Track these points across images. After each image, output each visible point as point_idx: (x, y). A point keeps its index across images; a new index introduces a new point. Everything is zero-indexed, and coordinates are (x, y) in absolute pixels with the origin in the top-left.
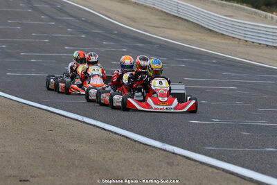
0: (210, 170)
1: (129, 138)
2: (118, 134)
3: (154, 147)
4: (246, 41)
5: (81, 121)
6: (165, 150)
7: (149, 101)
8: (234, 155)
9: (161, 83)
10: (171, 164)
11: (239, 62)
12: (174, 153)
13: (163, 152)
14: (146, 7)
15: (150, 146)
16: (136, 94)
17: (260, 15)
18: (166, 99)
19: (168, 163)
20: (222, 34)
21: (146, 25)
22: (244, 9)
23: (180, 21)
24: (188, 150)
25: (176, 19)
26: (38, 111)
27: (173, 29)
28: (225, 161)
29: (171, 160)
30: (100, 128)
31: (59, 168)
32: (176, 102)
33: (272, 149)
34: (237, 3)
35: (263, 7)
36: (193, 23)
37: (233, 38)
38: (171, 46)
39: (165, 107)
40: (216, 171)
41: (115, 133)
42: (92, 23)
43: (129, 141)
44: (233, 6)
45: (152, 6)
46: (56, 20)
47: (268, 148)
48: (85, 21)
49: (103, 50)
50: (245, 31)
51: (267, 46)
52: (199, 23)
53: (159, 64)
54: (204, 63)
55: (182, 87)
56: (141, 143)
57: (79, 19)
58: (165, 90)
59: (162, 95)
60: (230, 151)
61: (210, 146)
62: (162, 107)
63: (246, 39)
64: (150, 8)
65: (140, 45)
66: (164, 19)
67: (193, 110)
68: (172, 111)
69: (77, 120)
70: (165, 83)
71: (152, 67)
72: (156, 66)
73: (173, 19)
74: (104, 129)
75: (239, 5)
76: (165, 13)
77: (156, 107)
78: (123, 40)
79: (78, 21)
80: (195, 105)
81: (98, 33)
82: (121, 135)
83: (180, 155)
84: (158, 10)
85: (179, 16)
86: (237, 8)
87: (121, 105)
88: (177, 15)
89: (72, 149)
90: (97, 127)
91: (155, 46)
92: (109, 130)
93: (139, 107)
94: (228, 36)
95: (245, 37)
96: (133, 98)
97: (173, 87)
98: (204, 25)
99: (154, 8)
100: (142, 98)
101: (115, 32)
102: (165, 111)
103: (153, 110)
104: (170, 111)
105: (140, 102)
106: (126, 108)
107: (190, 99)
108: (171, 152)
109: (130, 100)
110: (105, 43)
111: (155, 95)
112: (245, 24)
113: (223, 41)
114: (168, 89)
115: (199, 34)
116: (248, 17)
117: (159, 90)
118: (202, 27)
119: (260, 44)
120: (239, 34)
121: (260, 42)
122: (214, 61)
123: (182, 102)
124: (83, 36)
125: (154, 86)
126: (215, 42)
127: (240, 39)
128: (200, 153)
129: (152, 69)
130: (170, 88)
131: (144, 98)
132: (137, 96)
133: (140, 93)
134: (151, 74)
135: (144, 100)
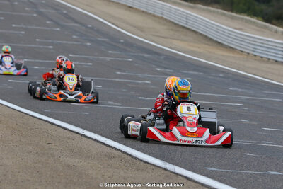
1: (130, 155)
2: (119, 150)
3: (155, 166)
4: (255, 55)
5: (82, 135)
6: (165, 170)
7: (175, 131)
9: (189, 109)
11: (247, 77)
12: (174, 173)
13: (163, 171)
14: (154, 16)
15: (151, 164)
16: (158, 121)
17: (270, 30)
18: (196, 129)
20: (231, 48)
21: (154, 35)
22: (254, 22)
23: (188, 32)
24: (190, 170)
25: (185, 30)
26: (38, 122)
27: (181, 40)
28: (227, 184)
29: (171, 181)
30: (101, 142)
32: (207, 133)
34: (248, 16)
35: (274, 21)
36: (201, 34)
37: (242, 51)
38: (178, 57)
39: (194, 139)
41: (116, 149)
42: (98, 31)
43: (130, 158)
44: (242, 19)
45: (161, 15)
46: (62, 26)
48: (92, 29)
49: (108, 59)
50: (254, 45)
51: (276, 61)
52: (207, 35)
55: (214, 115)
56: (142, 161)
57: (85, 26)
58: (194, 118)
59: (191, 125)
61: (211, 167)
62: (190, 139)
63: (255, 53)
64: (158, 17)
65: (146, 55)
66: (172, 30)
68: (203, 144)
69: (77, 133)
70: (194, 109)
71: (179, 89)
72: (183, 88)
73: (181, 29)
74: (105, 144)
75: (249, 18)
76: (173, 23)
77: (183, 138)
78: (129, 49)
79: (84, 28)
80: (230, 138)
81: (104, 42)
82: (121, 151)
83: (181, 175)
84: (166, 20)
85: (188, 26)
86: (247, 21)
87: (138, 133)
88: (185, 25)
89: (71, 164)
90: (98, 141)
91: (162, 57)
92: (109, 146)
93: (162, 139)
94: (237, 49)
95: (254, 51)
96: (153, 126)
97: (203, 114)
98: (213, 38)
99: (162, 18)
100: (164, 127)
101: (122, 41)
102: (195, 144)
103: (179, 143)
104: (200, 144)
105: (162, 131)
106: (145, 138)
107: (224, 131)
108: (172, 172)
109: (150, 128)
110: (110, 52)
111: (181, 124)
112: (254, 38)
113: (231, 55)
114: (198, 117)
115: (207, 46)
116: (258, 30)
117: (186, 118)
118: (211, 39)
119: (269, 59)
120: (247, 48)
121: (269, 57)
122: (221, 75)
123: (215, 134)
124: (89, 44)
125: (181, 113)
126: (223, 55)
127: (248, 54)
128: (201, 174)
129: (179, 91)
130: (200, 116)
131: (167, 127)
132: (158, 124)
133: (162, 121)
134: (178, 98)
135: (168, 129)
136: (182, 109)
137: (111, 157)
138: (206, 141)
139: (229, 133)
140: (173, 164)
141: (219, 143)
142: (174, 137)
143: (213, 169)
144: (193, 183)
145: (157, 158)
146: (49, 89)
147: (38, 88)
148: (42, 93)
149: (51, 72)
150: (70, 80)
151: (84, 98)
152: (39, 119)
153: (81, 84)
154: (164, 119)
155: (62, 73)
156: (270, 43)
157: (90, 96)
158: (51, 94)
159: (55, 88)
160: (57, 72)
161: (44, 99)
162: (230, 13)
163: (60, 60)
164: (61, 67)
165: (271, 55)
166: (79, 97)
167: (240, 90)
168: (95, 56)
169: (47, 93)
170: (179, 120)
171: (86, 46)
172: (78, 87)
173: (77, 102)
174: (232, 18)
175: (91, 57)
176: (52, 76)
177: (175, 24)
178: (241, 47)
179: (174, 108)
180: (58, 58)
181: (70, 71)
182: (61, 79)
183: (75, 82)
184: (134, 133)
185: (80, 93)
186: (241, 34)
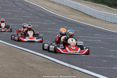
0: (90, 76)
1: (55, 62)
2: (51, 60)
3: (66, 66)
4: (106, 21)
5: (35, 54)
6: (70, 68)
7: (67, 49)
8: (100, 70)
9: (72, 40)
11: (103, 30)
12: (74, 69)
13: (69, 68)
14: (63, 5)
15: (64, 65)
17: (112, 10)
18: (75, 48)
19: (72, 73)
20: (96, 18)
21: (64, 13)
22: (105, 7)
23: (78, 11)
24: (80, 68)
25: (76, 11)
27: (75, 15)
28: (96, 73)
29: (73, 72)
30: (43, 57)
31: (25, 74)
32: (79, 49)
33: (116, 68)
34: (102, 4)
35: (113, 7)
36: (83, 12)
37: (100, 19)
39: (74, 52)
40: (92, 77)
41: (49, 60)
42: (40, 12)
44: (100, 6)
45: (66, 5)
46: (25, 10)
47: (114, 67)
48: (38, 11)
49: (45, 23)
50: (105, 16)
51: (114, 23)
54: (88, 30)
55: (82, 42)
56: (60, 64)
57: (34, 9)
58: (74, 44)
59: (73, 46)
60: (98, 68)
61: (89, 66)
63: (106, 20)
65: (61, 22)
66: (71, 11)
68: (78, 53)
69: (33, 54)
70: (74, 40)
71: (69, 33)
72: (71, 33)
73: (75, 11)
74: (45, 58)
75: (103, 5)
76: (71, 8)
77: (70, 51)
78: (53, 19)
79: (34, 11)
80: (88, 51)
81: (43, 16)
83: (77, 70)
84: (68, 7)
85: (77, 9)
86: (102, 7)
89: (31, 66)
91: (67, 22)
94: (98, 18)
96: (59, 47)
97: (78, 42)
99: (67, 6)
100: (63, 47)
101: (50, 16)
102: (75, 53)
103: (69, 53)
104: (77, 54)
105: (62, 49)
107: (86, 48)
108: (73, 68)
109: (58, 48)
110: (46, 20)
112: (105, 13)
113: (96, 21)
115: (86, 17)
117: (71, 44)
118: (87, 14)
119: (111, 22)
120: (102, 18)
121: (111, 21)
122: (92, 29)
123: (83, 50)
124: (37, 17)
125: (69, 42)
127: (103, 20)
128: (85, 69)
129: (69, 34)
134: (68, 37)
135: (64, 48)
138: (79, 52)
139: (88, 49)
140: (73, 65)
141: (84, 53)
142: (67, 51)
144: (82, 73)
152: (17, 48)
154: (63, 44)
156: (111, 16)
162: (95, 4)
165: (112, 21)
167: (100, 35)
168: (40, 22)
170: (69, 45)
171: (36, 18)
174: (96, 5)
175: (38, 23)
177: (72, 8)
178: (100, 17)
184: (52, 50)
186: (100, 12)
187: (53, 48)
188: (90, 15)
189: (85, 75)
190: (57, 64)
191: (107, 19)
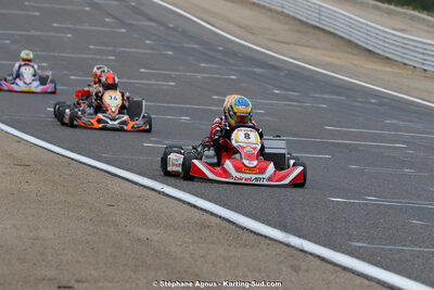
0: (358, 280)
1: (234, 223)
2: (216, 216)
3: (271, 239)
4: (425, 70)
5: (159, 192)
6: (288, 245)
7: (228, 165)
8: (397, 257)
9: (247, 136)
10: (296, 269)
11: (413, 103)
12: (302, 250)
13: (284, 248)
14: (270, 10)
15: (266, 237)
16: (206, 153)
18: (255, 163)
19: (292, 267)
20: (387, 58)
21: (269, 40)
22: (424, 20)
23: (322, 35)
24: (325, 246)
25: (317, 31)
26: (93, 172)
27: (312, 47)
28: (382, 267)
29: (297, 263)
30: (189, 204)
32: (271, 168)
34: (414, 9)
36: (342, 38)
37: (405, 64)
39: (254, 176)
40: (366, 282)
41: (212, 214)
42: (184, 33)
43: (234, 227)
44: (405, 14)
45: (279, 9)
46: (128, 26)
48: (174, 29)
49: (199, 76)
50: (424, 54)
52: (352, 39)
53: (247, 106)
54: (357, 104)
55: (282, 144)
56: (251, 231)
57: (164, 25)
58: (254, 149)
59: (249, 157)
60: (390, 249)
61: (358, 241)
62: (248, 176)
63: (425, 67)
64: (276, 12)
65: (258, 70)
66: (298, 31)
67: (299, 183)
68: (265, 182)
69: (153, 190)
70: (254, 136)
71: (235, 110)
72: (241, 110)
73: (311, 31)
74: (195, 207)
75: (415, 13)
76: (299, 20)
77: (239, 175)
78: (231, 61)
79: (161, 29)
80: (303, 175)
81: (193, 49)
82: (220, 217)
83: (311, 254)
84: (288, 15)
85: (321, 26)
86: (412, 18)
87: (180, 169)
88: (318, 25)
89: (144, 237)
90: (184, 202)
91: (282, 74)
92: (201, 209)
93: (210, 175)
95: (423, 64)
96: (201, 159)
97: (266, 143)
98: (360, 43)
99: (282, 12)
100: (215, 160)
101: (221, 48)
103: (233, 181)
105: (211, 166)
106: (188, 175)
107: (294, 165)
108: (297, 249)
109: (195, 161)
110: (203, 65)
111: (237, 156)
112: (424, 43)
113: (388, 69)
114: (259, 147)
116: (429, 32)
117: (244, 148)
120: (413, 59)
122: (373, 101)
123: (283, 169)
124: (170, 53)
125: (237, 142)
126: (376, 70)
127: (415, 67)
128: (343, 252)
129: (235, 113)
130: (262, 145)
131: (219, 160)
132: (207, 157)
133: (212, 152)
134: (233, 122)
135: (219, 163)
136: (239, 137)
137: (203, 226)
138: (270, 179)
139: (301, 168)
140: (299, 237)
141: (287, 181)
142: (226, 173)
143: (361, 244)
144: (329, 266)
145: (275, 227)
146: (83, 112)
147: (67, 111)
148: (74, 117)
149: (87, 89)
150: (113, 100)
151: (131, 124)
152: (95, 167)
153: (127, 104)
155: (101, 89)
157: (140, 122)
158: (85, 119)
159: (92, 111)
160: (94, 89)
161: (75, 127)
162: (386, 6)
163: (98, 72)
164: (100, 81)
166: (124, 123)
167: (402, 123)
168: (180, 71)
169: (80, 118)
170: (235, 151)
171: (166, 56)
172: (122, 109)
173: (122, 130)
174: (390, 13)
175: (174, 73)
176: (88, 94)
177: (302, 22)
179: (228, 134)
180: (95, 69)
181: (112, 87)
182: (99, 97)
183: (119, 102)
184: (175, 169)
185: (126, 117)
186: (404, 38)
187: (181, 162)
188: (368, 47)
189: (342, 274)
190: (240, 231)
191: (429, 65)
